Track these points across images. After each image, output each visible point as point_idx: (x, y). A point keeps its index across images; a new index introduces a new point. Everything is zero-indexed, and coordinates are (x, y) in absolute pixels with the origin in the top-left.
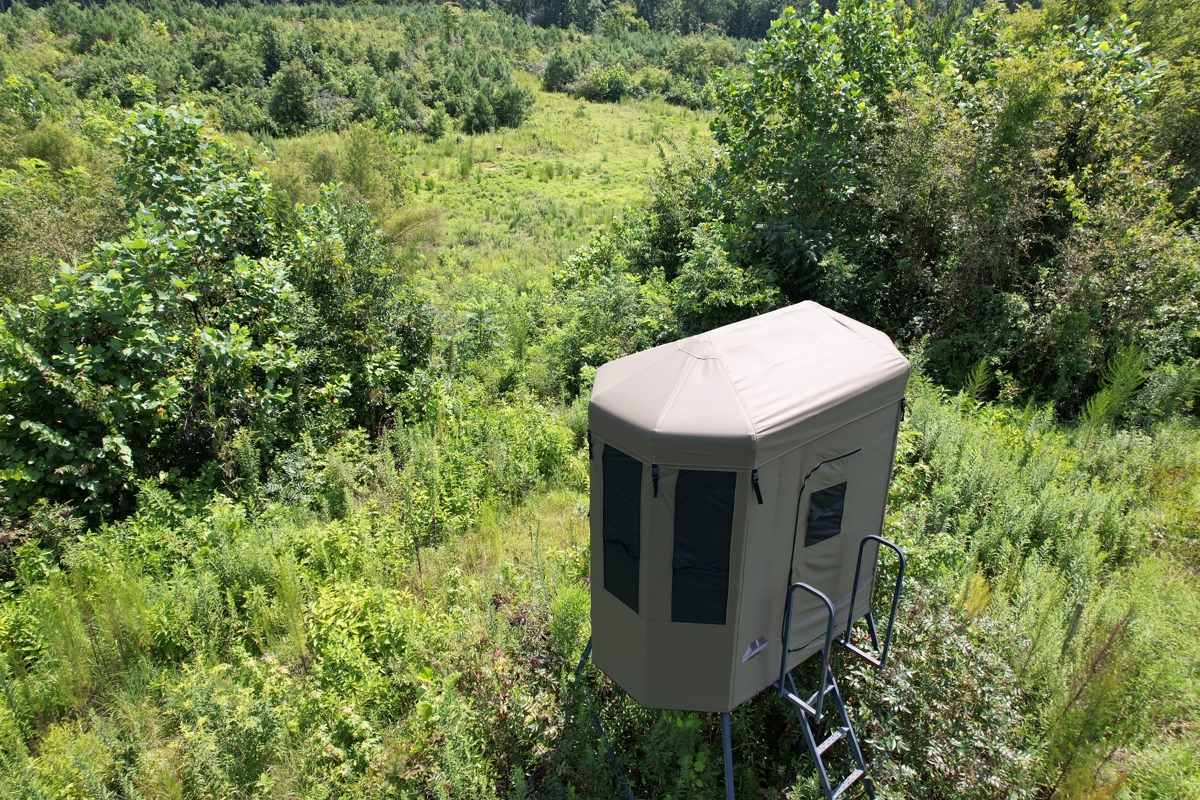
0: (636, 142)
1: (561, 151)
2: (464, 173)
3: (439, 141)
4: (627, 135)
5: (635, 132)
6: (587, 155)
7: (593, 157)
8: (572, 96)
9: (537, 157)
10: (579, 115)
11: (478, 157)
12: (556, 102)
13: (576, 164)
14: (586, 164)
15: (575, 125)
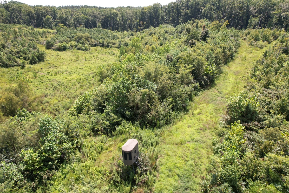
0: (73, 62)
1: (57, 66)
2: (35, 76)
3: (25, 68)
4: (71, 60)
5: (72, 59)
6: (63, 67)
7: (65, 67)
8: (54, 50)
9: (52, 69)
10: (57, 56)
11: (37, 71)
12: (50, 53)
13: (62, 70)
14: (64, 69)
15: (57, 59)
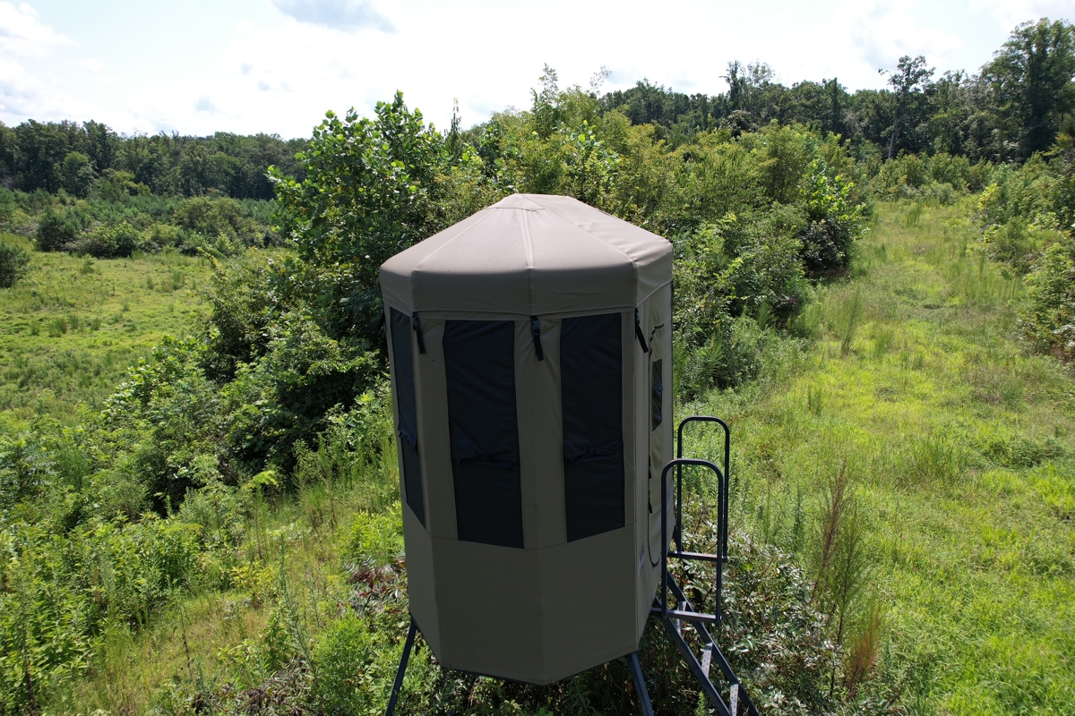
6: (105, 307)
8: (75, 254)
10: (87, 270)
12: (56, 261)
13: (93, 317)
14: (104, 315)
15: (83, 281)
